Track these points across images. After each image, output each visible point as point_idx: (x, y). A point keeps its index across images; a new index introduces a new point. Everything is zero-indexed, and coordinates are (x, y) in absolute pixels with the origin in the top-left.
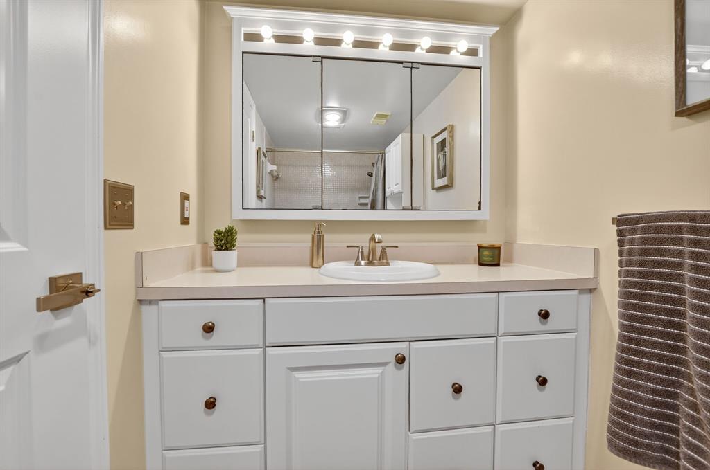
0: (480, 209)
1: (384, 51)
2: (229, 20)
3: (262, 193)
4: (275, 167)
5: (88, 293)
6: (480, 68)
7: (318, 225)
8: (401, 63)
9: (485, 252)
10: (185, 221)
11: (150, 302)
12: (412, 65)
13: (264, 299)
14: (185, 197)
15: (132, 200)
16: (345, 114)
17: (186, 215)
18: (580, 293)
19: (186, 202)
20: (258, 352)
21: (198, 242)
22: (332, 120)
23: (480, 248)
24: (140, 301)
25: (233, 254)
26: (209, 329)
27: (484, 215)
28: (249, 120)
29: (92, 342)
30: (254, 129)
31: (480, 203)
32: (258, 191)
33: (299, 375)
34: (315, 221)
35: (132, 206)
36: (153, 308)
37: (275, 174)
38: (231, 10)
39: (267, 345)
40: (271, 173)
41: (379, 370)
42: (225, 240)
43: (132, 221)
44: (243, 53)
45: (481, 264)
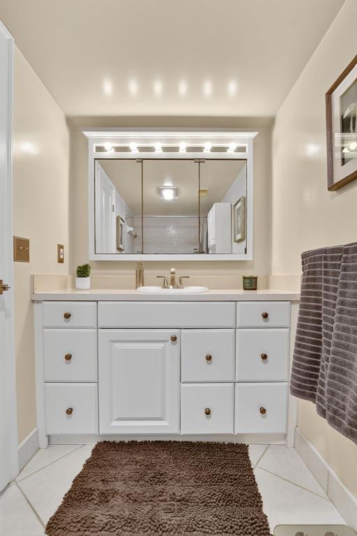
0: (246, 253)
1: (182, 152)
2: (86, 140)
3: (121, 246)
4: (132, 229)
5: (5, 288)
6: (246, 160)
7: (140, 263)
8: (192, 159)
9: (247, 281)
10: (61, 261)
11: (38, 302)
12: (199, 161)
13: (97, 301)
14: (61, 247)
15: (28, 246)
16: (177, 192)
17: (61, 257)
18: (291, 304)
19: (61, 250)
20: (95, 330)
21: (70, 274)
22: (168, 195)
23: (244, 278)
24: (33, 301)
25: (87, 280)
26: (67, 316)
27: (249, 257)
28: (110, 198)
29: (8, 316)
30: (114, 204)
31: (246, 249)
32: (118, 245)
33: (117, 345)
34: (138, 262)
35: (28, 250)
36: (40, 305)
37: (134, 234)
38: (87, 134)
39: (99, 327)
40: (130, 233)
41: (162, 345)
42: (83, 272)
43: (29, 257)
44: (95, 159)
45: (245, 289)
